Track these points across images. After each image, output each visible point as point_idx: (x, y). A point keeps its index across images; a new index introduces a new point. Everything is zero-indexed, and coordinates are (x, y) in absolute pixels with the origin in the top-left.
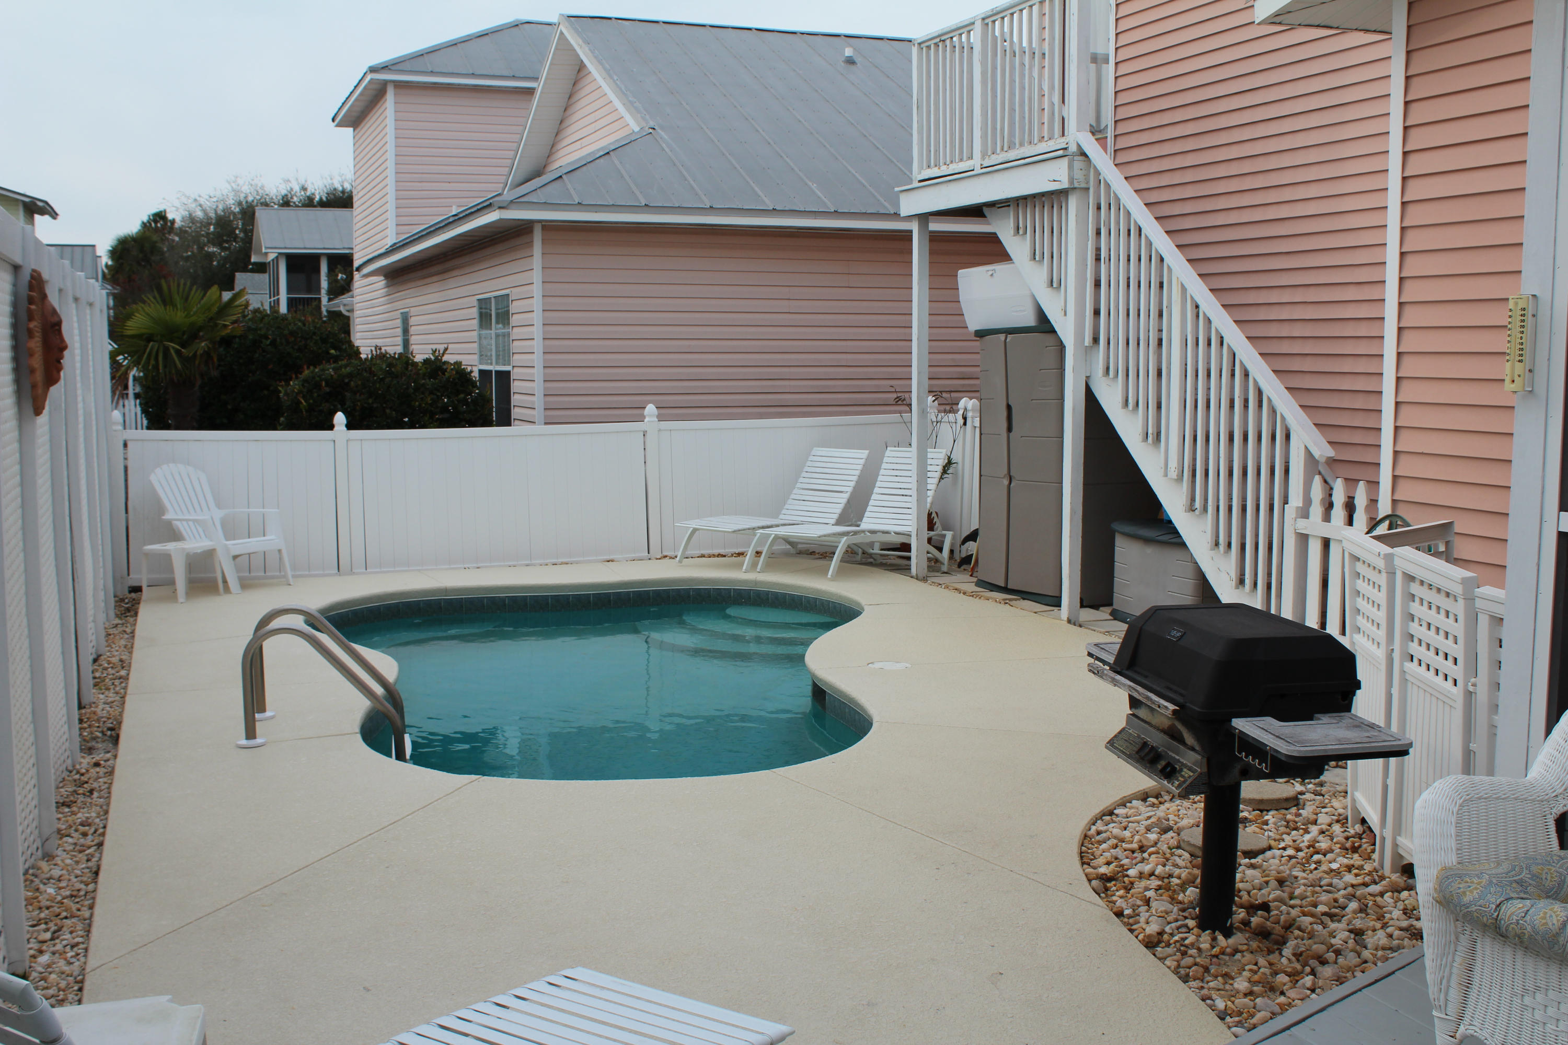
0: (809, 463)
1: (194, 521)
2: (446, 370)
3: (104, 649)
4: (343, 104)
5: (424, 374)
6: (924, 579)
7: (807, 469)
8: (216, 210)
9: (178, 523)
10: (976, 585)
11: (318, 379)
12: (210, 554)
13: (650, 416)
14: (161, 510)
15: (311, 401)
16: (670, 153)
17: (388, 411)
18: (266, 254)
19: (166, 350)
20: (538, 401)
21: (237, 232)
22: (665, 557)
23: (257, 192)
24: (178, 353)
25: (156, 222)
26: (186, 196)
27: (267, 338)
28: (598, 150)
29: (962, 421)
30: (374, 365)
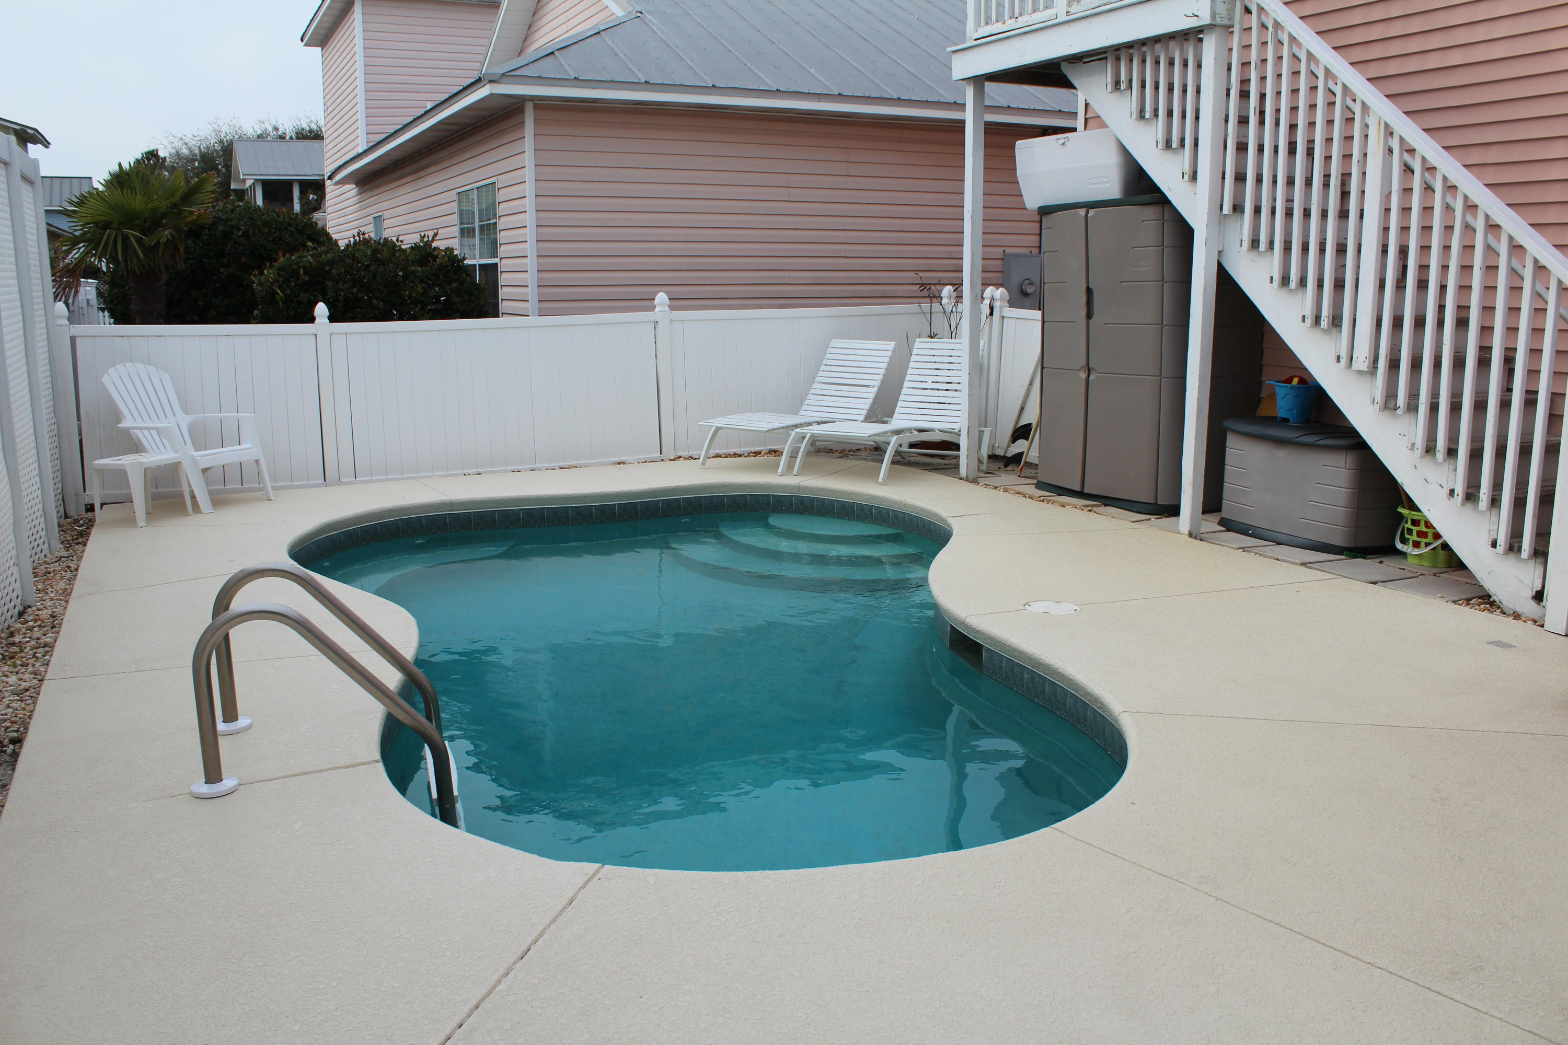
0: (828, 356)
1: (158, 430)
2: (437, 257)
3: (32, 598)
4: (311, 21)
5: (413, 262)
6: (975, 481)
7: (826, 362)
8: (199, 148)
9: (138, 432)
10: (1036, 487)
11: (295, 267)
12: (173, 469)
13: (661, 305)
14: (118, 416)
15: (288, 292)
16: (662, 35)
17: (375, 301)
18: (244, 180)
19: (126, 239)
20: (532, 293)
21: (220, 167)
22: (680, 457)
23: (236, 131)
24: (139, 241)
25: (149, 160)
26: (173, 136)
27: (239, 229)
28: (589, 30)
29: (988, 311)
30: (358, 251)
